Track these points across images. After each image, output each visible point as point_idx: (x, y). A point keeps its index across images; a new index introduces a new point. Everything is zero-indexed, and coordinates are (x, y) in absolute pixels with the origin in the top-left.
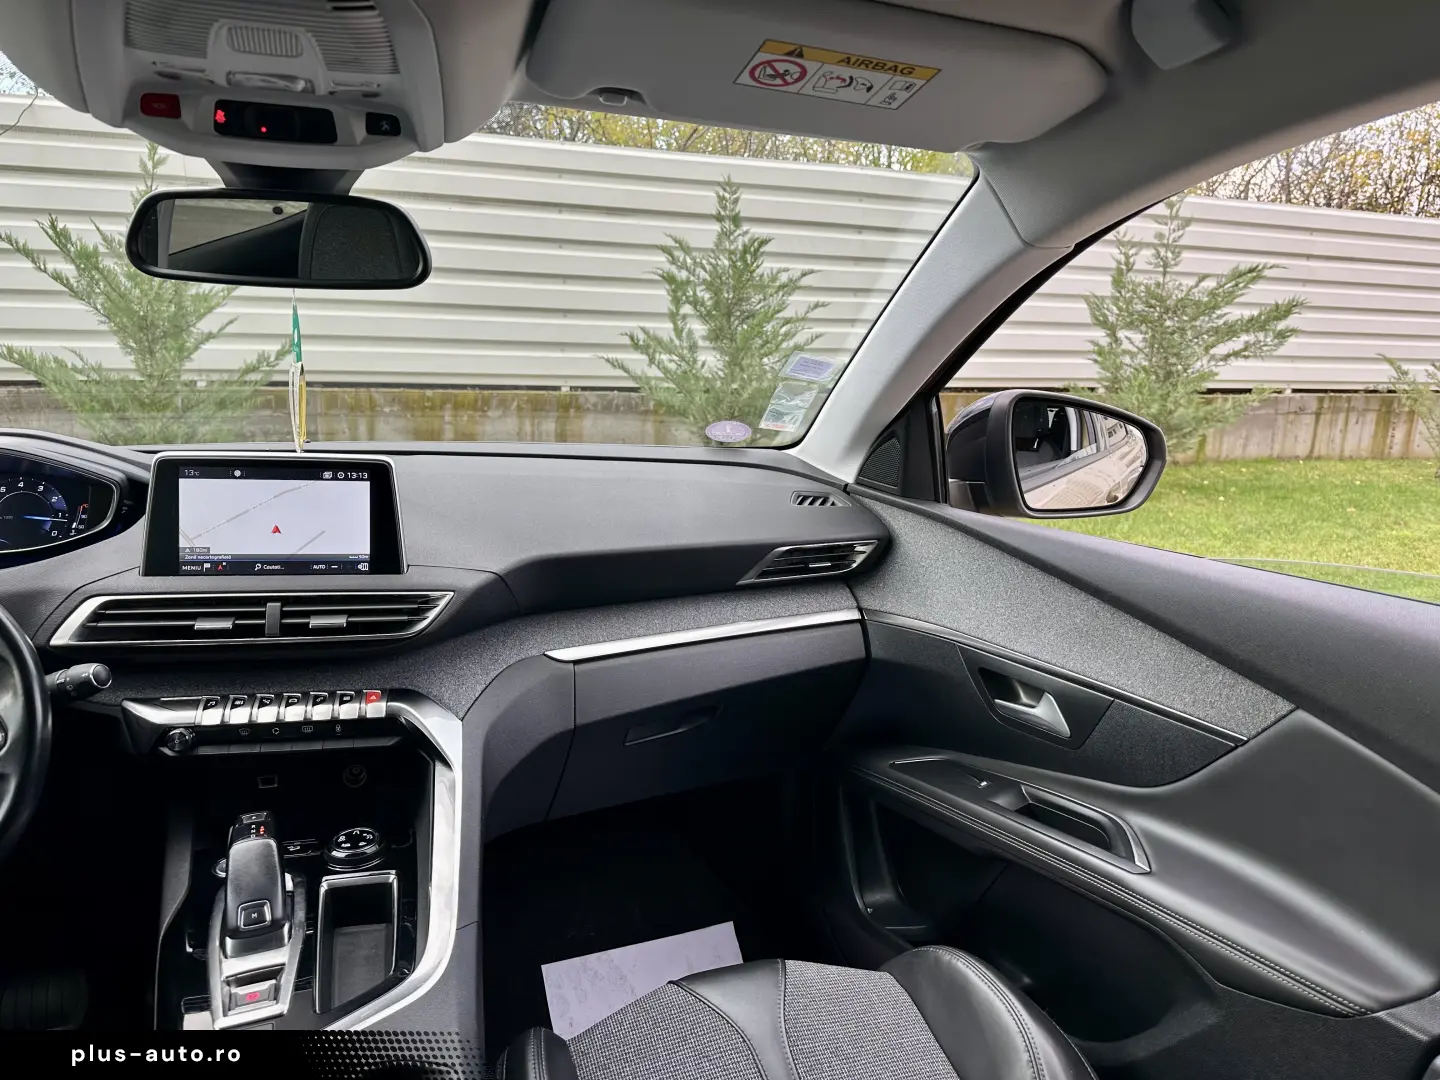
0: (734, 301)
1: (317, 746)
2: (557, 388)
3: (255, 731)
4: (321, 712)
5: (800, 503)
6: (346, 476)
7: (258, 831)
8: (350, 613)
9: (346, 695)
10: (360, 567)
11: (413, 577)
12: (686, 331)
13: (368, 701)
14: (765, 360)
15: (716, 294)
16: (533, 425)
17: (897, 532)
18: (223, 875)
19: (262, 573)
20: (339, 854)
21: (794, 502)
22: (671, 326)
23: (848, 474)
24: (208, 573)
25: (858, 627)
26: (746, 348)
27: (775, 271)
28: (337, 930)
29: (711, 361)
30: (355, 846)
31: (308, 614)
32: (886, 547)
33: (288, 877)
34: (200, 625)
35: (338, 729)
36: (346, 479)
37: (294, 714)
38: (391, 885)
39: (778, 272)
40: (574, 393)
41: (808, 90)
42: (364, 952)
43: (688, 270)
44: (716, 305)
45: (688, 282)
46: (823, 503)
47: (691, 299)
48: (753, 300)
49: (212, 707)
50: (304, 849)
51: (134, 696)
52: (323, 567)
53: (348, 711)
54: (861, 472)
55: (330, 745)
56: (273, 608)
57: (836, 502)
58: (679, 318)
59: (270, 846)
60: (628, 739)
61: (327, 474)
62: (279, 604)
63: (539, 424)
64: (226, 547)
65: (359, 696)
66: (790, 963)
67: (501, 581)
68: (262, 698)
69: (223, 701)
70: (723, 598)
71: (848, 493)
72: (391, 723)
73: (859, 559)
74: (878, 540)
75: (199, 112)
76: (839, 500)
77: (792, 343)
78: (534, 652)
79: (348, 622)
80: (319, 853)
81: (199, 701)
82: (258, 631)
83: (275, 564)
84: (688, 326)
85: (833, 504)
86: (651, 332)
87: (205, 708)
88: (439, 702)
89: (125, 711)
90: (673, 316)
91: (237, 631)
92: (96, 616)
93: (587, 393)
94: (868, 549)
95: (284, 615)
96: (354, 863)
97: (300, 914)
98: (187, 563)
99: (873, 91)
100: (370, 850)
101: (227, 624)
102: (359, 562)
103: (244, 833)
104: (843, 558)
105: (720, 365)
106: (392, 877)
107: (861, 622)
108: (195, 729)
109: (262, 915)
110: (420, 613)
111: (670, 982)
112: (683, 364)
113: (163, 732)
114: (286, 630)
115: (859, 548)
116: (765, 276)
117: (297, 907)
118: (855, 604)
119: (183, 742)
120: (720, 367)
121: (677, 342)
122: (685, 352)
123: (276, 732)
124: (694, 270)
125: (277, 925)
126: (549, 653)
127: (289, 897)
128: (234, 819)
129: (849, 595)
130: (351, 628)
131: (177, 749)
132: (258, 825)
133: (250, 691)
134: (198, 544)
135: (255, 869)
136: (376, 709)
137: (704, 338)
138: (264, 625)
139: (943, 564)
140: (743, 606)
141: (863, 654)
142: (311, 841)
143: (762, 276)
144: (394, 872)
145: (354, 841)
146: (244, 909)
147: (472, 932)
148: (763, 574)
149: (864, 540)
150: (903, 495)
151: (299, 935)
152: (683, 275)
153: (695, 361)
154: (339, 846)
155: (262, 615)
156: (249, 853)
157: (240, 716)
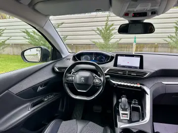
2: (155, 44)
3: (124, 86)
4: (132, 85)
7: (125, 97)
9: (135, 83)
11: (144, 70)
18: (121, 101)
19: (126, 68)
22: (175, 34)
24: (120, 67)
31: (131, 73)
34: (119, 73)
37: (129, 84)
40: (157, 44)
51: (112, 79)
52: (133, 67)
53: (136, 85)
55: (132, 89)
56: (127, 72)
58: (177, 33)
59: (126, 99)
61: (135, 56)
63: (151, 49)
64: (123, 64)
67: (156, 72)
69: (121, 82)
72: (140, 88)
78: (160, 82)
80: (131, 101)
82: (125, 74)
83: (128, 67)
86: (172, 35)
87: (119, 82)
89: (110, 81)
91: (123, 74)
92: (109, 70)
93: (160, 44)
95: (129, 73)
96: (135, 104)
97: (129, 108)
98: (118, 66)
100: (137, 103)
102: (138, 67)
103: (123, 97)
106: (140, 107)
108: (118, 84)
109: (125, 107)
110: (145, 75)
113: (114, 84)
114: (129, 75)
119: (116, 85)
123: (126, 86)
125: (127, 109)
126: (162, 82)
127: (128, 106)
128: (122, 95)
130: (137, 75)
133: (124, 81)
134: (119, 64)
135: (125, 102)
136: (139, 86)
145: (135, 101)
146: (123, 106)
151: (129, 111)
154: (133, 101)
156: (124, 100)
157: (123, 84)
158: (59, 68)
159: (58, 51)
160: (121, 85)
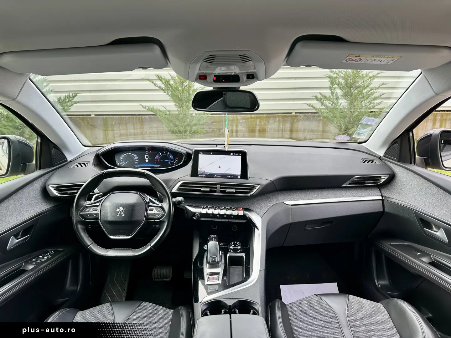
0: (352, 83)
1: (227, 220)
2: (291, 113)
3: (214, 216)
4: (228, 212)
5: (364, 162)
6: (236, 154)
7: (214, 239)
8: (236, 189)
9: (234, 209)
10: (238, 177)
11: (250, 181)
12: (335, 93)
13: (239, 211)
14: (363, 103)
15: (346, 81)
16: (283, 125)
17: (397, 173)
18: (207, 249)
19: (216, 177)
20: (231, 247)
21: (362, 162)
22: (330, 91)
23: (381, 153)
24: (204, 177)
25: (381, 201)
26: (356, 99)
27: (368, 73)
28: (231, 266)
29: (343, 103)
30: (235, 246)
31: (226, 188)
32: (392, 177)
33: (220, 251)
34: (203, 189)
35: (232, 217)
36: (236, 155)
37: (222, 212)
38: (244, 257)
39: (369, 73)
40: (296, 114)
41: (362, 62)
42: (237, 273)
43: (337, 74)
44: (346, 84)
45: (336, 77)
46: (371, 163)
47: (337, 83)
48: (359, 82)
49: (204, 209)
50: (223, 245)
51: (188, 204)
52: (230, 177)
53: (235, 213)
54: (385, 153)
55: (230, 221)
56: (218, 186)
57: (376, 162)
58: (333, 89)
59: (217, 243)
60: (306, 228)
61: (232, 154)
62: (220, 185)
63: (285, 124)
64: (208, 171)
65: (237, 209)
66: (350, 296)
67: (273, 183)
68: (215, 208)
69: (207, 208)
70: (337, 190)
71: (381, 159)
72: (244, 217)
73: (383, 181)
74: (389, 175)
75: (211, 78)
76: (378, 162)
77: (373, 96)
78: (280, 201)
79: (235, 191)
80: (227, 247)
81: (201, 207)
82: (215, 191)
83: (219, 175)
84: (336, 91)
85: (375, 163)
86: (323, 94)
87: (203, 209)
88: (256, 212)
89: (186, 208)
90: (330, 88)
91: (211, 191)
92: (181, 186)
93: (300, 114)
94: (386, 178)
95: (221, 188)
96: (235, 250)
97: (223, 261)
98: (200, 174)
99: (381, 62)
100: (239, 247)
101: (208, 189)
102: (238, 176)
103: (211, 239)
104: (377, 180)
105: (346, 104)
106: (244, 255)
107: (382, 200)
108: (201, 214)
109: (215, 259)
110: (252, 190)
111: (315, 295)
112: (334, 104)
113: (194, 214)
114: (221, 192)
115: (383, 177)
116: (364, 74)
117: (222, 259)
118: (381, 194)
119: (198, 217)
120: (346, 105)
121: (332, 97)
122: (335, 100)
123: (218, 216)
124: (339, 74)
125: (218, 263)
126: (285, 202)
127: (221, 256)
128: (209, 236)
129: (379, 191)
130: (236, 192)
131: (197, 218)
132: (214, 238)
133: (213, 206)
134: (202, 170)
135: (214, 249)
136: (241, 213)
137: (341, 96)
138: (216, 190)
139: (411, 184)
140: (343, 192)
141: (382, 210)
142: (224, 243)
143: (363, 74)
144: (244, 254)
145: (235, 245)
146: (211, 258)
147: (263, 272)
148: (350, 184)
149: (385, 175)
150: (399, 161)
151: (223, 266)
152: (335, 75)
153: (338, 103)
154: (232, 245)
155: (216, 188)
156: (212, 245)
157: (210, 211)
158: (59, 188)
159: (55, 147)
160: (207, 215)
